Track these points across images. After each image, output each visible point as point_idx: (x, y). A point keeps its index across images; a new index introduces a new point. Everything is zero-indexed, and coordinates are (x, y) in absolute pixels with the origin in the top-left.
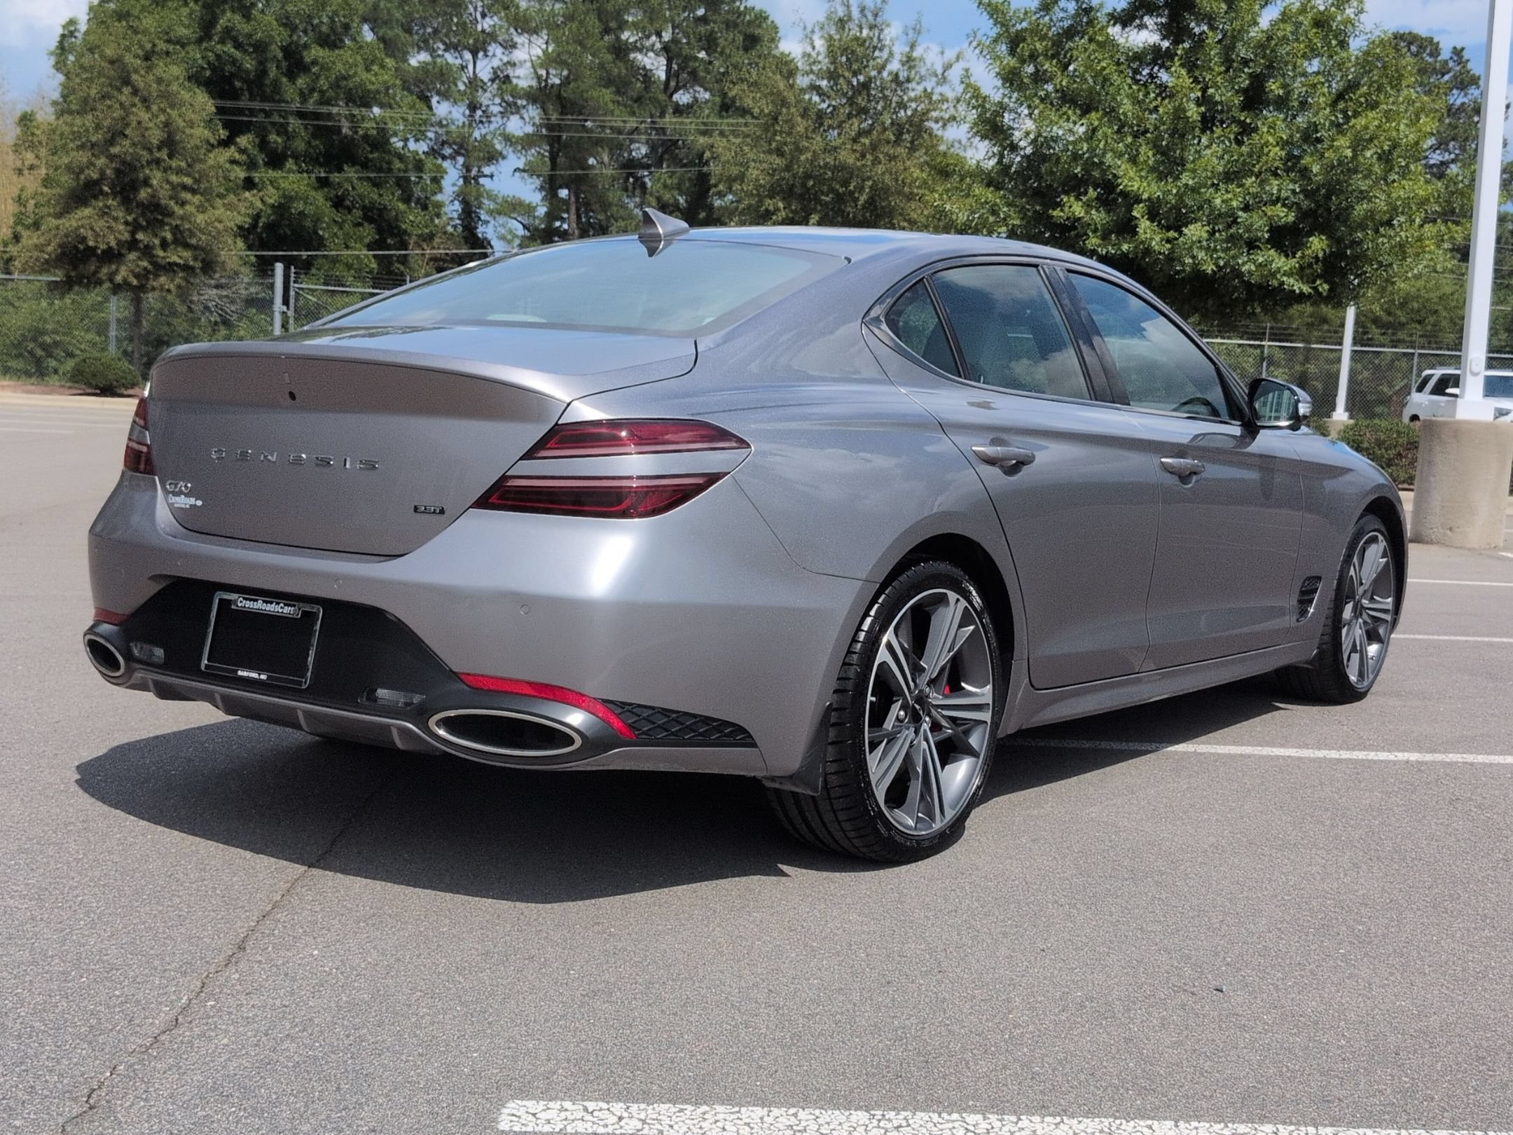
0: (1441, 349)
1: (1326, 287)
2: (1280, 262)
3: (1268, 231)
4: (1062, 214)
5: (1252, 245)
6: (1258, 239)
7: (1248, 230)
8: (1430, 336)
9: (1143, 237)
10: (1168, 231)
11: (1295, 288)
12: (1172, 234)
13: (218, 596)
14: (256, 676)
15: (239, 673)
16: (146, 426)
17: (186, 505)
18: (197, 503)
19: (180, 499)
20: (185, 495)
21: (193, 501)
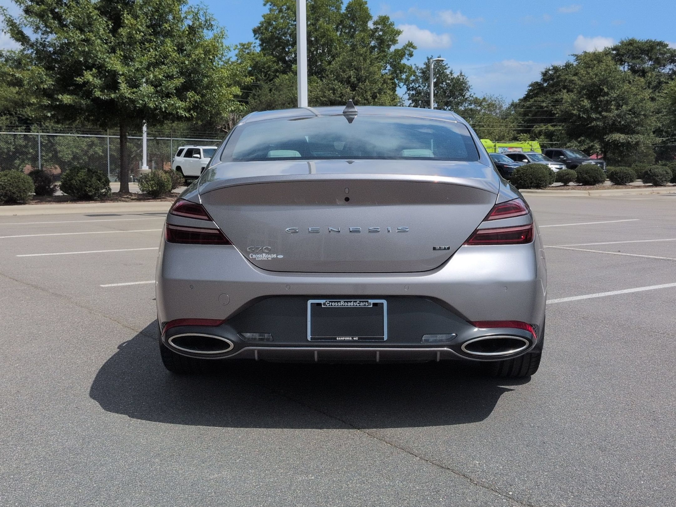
0: (163, 137)
1: (195, 114)
2: (179, 104)
3: (175, 90)
4: (81, 80)
5: (168, 95)
6: (172, 94)
7: (167, 88)
8: (160, 132)
9: (123, 91)
10: (133, 88)
11: (183, 114)
12: (135, 90)
13: (310, 302)
14: (351, 339)
15: (337, 339)
16: (210, 219)
17: (268, 258)
18: (278, 256)
19: (261, 255)
20: (266, 253)
21: (275, 256)
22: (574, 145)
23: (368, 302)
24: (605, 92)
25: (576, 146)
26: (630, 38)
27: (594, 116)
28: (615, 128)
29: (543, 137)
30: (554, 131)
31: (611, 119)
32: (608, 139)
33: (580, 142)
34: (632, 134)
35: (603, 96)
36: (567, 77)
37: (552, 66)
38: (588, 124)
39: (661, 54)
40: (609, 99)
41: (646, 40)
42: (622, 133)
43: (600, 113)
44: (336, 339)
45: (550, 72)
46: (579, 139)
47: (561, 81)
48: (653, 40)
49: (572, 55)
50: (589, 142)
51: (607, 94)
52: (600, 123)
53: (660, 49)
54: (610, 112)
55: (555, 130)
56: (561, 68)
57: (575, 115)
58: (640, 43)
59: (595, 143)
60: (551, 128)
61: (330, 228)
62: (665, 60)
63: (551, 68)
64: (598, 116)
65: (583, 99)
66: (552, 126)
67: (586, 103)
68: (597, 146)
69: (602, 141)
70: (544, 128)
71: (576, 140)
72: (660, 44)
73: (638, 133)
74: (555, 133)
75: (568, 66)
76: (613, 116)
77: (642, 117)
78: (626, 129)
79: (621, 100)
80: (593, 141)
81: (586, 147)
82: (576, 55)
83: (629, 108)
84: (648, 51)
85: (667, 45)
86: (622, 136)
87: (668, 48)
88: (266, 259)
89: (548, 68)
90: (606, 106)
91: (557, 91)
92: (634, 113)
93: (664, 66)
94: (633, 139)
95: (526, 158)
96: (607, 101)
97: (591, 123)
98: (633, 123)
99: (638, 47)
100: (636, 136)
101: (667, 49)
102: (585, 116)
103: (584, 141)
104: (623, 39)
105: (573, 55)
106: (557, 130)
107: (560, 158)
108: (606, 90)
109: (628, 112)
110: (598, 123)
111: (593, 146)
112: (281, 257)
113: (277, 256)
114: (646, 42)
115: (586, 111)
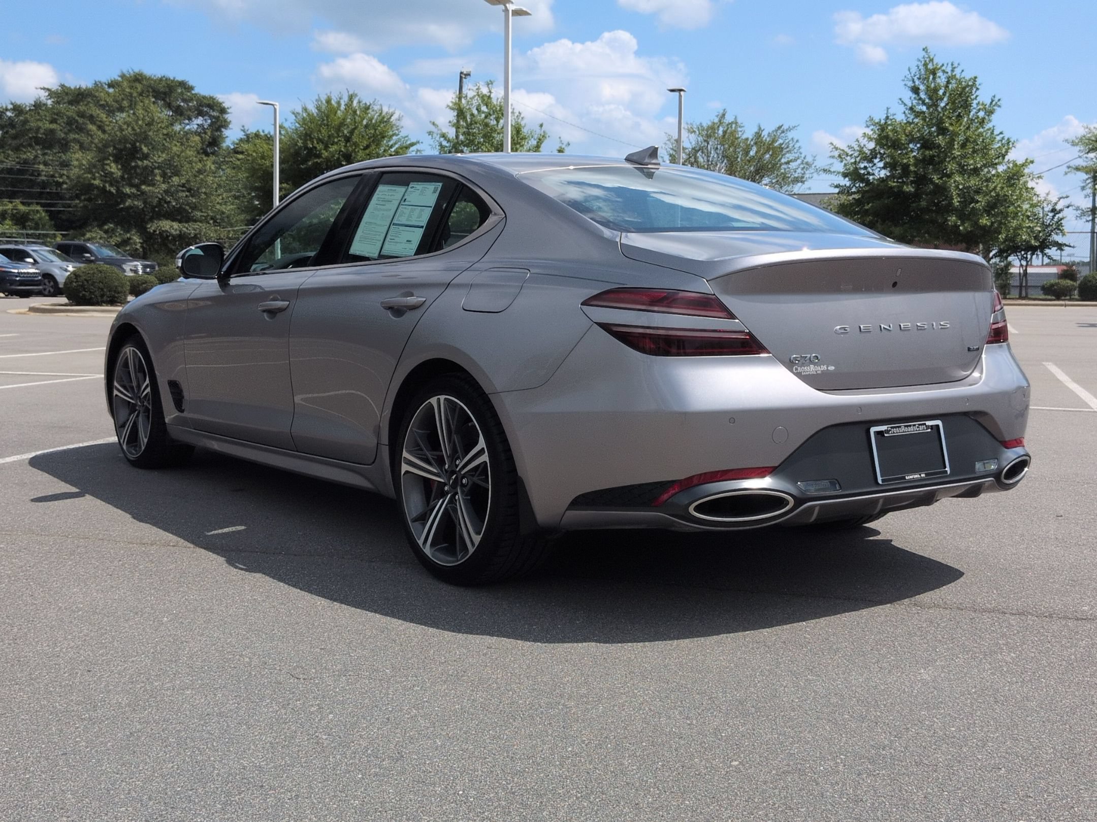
13: (873, 430)
14: (919, 476)
15: (907, 478)
16: (732, 316)
17: (816, 372)
18: (829, 368)
19: (808, 368)
20: (815, 364)
21: (824, 368)
22: (99, 236)
23: (925, 424)
24: (143, 154)
25: (101, 238)
26: (137, 70)
27: (127, 190)
28: (161, 211)
29: (10, 223)
30: (28, 213)
31: (157, 197)
32: (153, 228)
33: (106, 232)
34: (187, 222)
35: (141, 160)
36: (40, 124)
37: (12, 104)
38: (119, 204)
39: (184, 100)
40: (150, 164)
41: (160, 77)
42: (174, 220)
43: (137, 187)
44: (904, 478)
45: (9, 114)
46: (106, 227)
47: (30, 129)
48: (172, 78)
49: (41, 89)
50: (122, 232)
51: (146, 157)
52: (139, 204)
53: (182, 93)
54: (153, 185)
55: (29, 210)
56: (28, 109)
57: (97, 187)
58: (152, 80)
59: (134, 235)
60: (22, 208)
61: (882, 326)
62: (190, 109)
63: (10, 107)
64: (134, 190)
65: (109, 162)
66: (23, 203)
67: (114, 168)
68: (137, 239)
69: (143, 231)
70: (10, 206)
71: (100, 227)
72: (182, 84)
73: (195, 221)
74: (31, 217)
75: (38, 105)
76: (159, 192)
77: (203, 196)
78: (179, 215)
79: (171, 169)
80: (128, 232)
81: (119, 239)
82: (48, 90)
83: (183, 181)
84: (165, 93)
85: (192, 88)
86: (176, 225)
87: (193, 92)
88: (815, 373)
89: (4, 107)
90: (146, 176)
91: (24, 147)
92: (189, 190)
93: (190, 119)
94: (190, 229)
95: (29, 256)
96: (146, 167)
97: (123, 202)
98: (188, 204)
99: (150, 86)
100: (196, 226)
101: (193, 94)
102: (113, 190)
103: (113, 230)
104: (125, 72)
105: (44, 89)
106: (33, 211)
107: (84, 257)
108: (145, 150)
109: (181, 188)
110: (136, 203)
111: (129, 239)
112: (832, 368)
113: (827, 367)
114: (161, 80)
115: (114, 182)
